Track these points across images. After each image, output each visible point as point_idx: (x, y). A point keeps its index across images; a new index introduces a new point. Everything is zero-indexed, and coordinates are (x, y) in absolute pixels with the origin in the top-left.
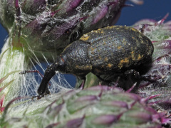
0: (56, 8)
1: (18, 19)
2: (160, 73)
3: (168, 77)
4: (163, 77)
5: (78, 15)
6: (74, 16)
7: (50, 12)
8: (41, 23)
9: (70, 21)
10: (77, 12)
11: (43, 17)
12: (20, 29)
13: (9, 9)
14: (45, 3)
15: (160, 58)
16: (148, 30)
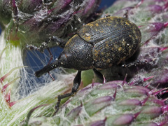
0: (52, 5)
1: (15, 18)
2: (151, 57)
3: (158, 59)
4: (154, 60)
5: (71, 9)
6: (68, 11)
7: (47, 10)
8: (39, 20)
9: (65, 16)
10: (71, 7)
11: (41, 15)
12: (18, 26)
13: (6, 8)
14: (41, 2)
15: (148, 41)
16: (132, 13)
